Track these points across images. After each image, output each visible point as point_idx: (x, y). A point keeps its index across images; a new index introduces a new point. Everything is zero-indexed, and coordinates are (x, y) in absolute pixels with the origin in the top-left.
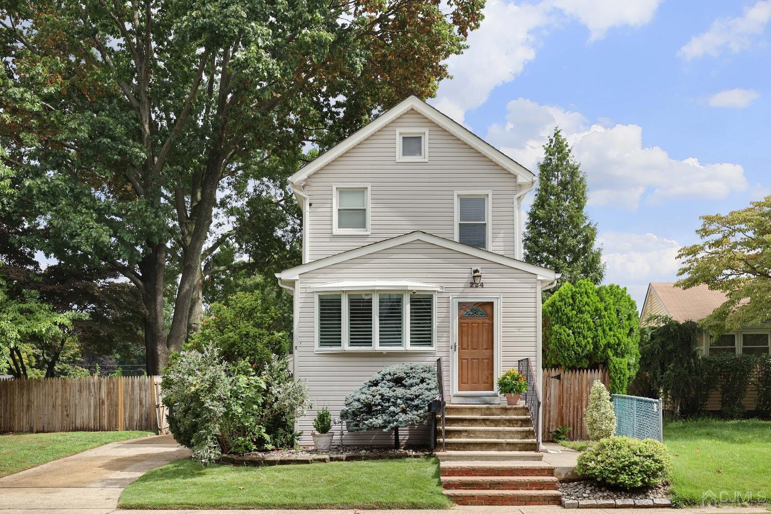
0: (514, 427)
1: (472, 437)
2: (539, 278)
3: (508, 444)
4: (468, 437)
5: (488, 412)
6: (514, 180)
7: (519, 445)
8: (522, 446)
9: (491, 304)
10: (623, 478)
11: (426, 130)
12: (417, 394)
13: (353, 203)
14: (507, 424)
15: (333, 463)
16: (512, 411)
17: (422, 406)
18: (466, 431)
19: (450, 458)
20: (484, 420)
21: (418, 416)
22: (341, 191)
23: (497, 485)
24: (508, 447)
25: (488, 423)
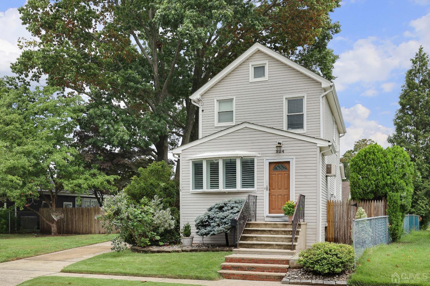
0: (287, 235)
1: (259, 241)
2: (318, 145)
3: (277, 245)
4: (257, 240)
5: (275, 226)
6: (320, 86)
7: (284, 246)
8: (285, 246)
9: (289, 162)
10: (317, 267)
11: (267, 62)
12: (226, 215)
13: (225, 108)
14: (284, 233)
15: (182, 253)
16: (289, 226)
17: (227, 222)
18: (256, 237)
19: (240, 252)
20: (270, 231)
21: (224, 228)
22: (220, 102)
23: (252, 269)
24: (277, 247)
25: (272, 232)
